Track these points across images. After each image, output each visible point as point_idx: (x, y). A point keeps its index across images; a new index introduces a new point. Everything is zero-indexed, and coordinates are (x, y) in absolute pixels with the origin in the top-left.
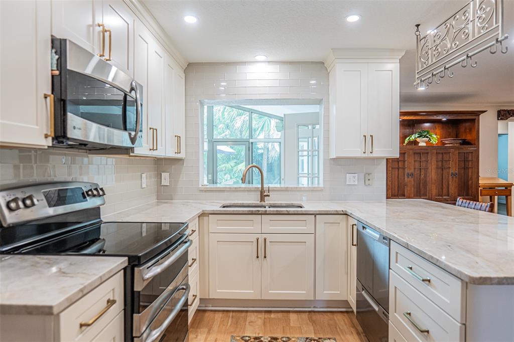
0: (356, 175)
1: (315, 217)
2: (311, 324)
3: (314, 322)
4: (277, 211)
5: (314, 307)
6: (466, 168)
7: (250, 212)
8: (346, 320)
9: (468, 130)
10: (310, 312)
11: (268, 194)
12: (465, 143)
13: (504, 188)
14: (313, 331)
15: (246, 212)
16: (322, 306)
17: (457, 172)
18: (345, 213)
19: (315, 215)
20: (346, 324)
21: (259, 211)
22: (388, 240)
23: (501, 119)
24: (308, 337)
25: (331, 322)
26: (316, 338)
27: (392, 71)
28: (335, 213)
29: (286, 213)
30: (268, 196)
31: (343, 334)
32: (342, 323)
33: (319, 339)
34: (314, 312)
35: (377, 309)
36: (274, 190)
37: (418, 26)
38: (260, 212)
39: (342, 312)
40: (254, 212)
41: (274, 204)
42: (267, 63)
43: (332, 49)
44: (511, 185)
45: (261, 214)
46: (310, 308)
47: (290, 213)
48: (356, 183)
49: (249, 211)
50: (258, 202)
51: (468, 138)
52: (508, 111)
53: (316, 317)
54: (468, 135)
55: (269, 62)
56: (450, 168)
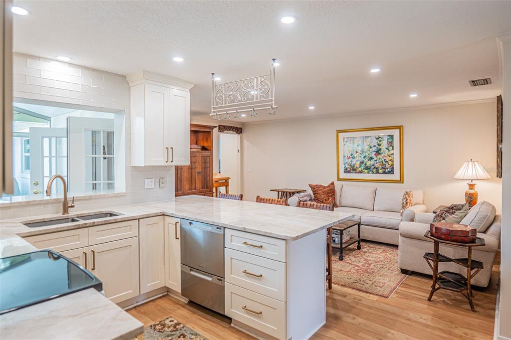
0: (153, 179)
1: (139, 221)
2: (144, 316)
3: (145, 313)
4: (105, 221)
5: (137, 302)
6: (205, 168)
7: (76, 227)
8: (167, 302)
9: (205, 139)
10: (134, 308)
11: (73, 205)
12: (204, 148)
13: (224, 181)
14: (150, 320)
15: (73, 228)
16: (143, 299)
17: (201, 171)
18: (162, 214)
19: (139, 219)
20: (170, 305)
21: (86, 224)
22: (222, 228)
23: (221, 131)
24: (151, 325)
25: (158, 308)
26: (159, 323)
27: (185, 97)
28: (156, 215)
29: (114, 221)
30: (72, 207)
31: (174, 312)
32: (166, 305)
33: (160, 322)
34: (138, 306)
35: (210, 279)
36: (77, 200)
37: (213, 74)
38: (88, 225)
39: (160, 298)
40: (81, 226)
41: (81, 214)
42: (67, 65)
43: (143, 70)
44: (229, 178)
45: (88, 227)
46: (133, 304)
47: (118, 221)
48: (153, 187)
49: (76, 225)
50: (60, 215)
51: (206, 144)
52: (224, 126)
53: (142, 309)
54: (205, 143)
55: (69, 64)
56: (196, 168)
